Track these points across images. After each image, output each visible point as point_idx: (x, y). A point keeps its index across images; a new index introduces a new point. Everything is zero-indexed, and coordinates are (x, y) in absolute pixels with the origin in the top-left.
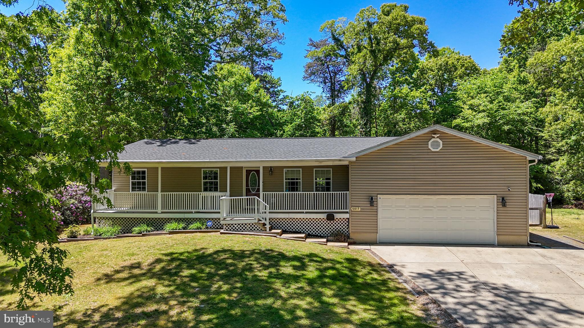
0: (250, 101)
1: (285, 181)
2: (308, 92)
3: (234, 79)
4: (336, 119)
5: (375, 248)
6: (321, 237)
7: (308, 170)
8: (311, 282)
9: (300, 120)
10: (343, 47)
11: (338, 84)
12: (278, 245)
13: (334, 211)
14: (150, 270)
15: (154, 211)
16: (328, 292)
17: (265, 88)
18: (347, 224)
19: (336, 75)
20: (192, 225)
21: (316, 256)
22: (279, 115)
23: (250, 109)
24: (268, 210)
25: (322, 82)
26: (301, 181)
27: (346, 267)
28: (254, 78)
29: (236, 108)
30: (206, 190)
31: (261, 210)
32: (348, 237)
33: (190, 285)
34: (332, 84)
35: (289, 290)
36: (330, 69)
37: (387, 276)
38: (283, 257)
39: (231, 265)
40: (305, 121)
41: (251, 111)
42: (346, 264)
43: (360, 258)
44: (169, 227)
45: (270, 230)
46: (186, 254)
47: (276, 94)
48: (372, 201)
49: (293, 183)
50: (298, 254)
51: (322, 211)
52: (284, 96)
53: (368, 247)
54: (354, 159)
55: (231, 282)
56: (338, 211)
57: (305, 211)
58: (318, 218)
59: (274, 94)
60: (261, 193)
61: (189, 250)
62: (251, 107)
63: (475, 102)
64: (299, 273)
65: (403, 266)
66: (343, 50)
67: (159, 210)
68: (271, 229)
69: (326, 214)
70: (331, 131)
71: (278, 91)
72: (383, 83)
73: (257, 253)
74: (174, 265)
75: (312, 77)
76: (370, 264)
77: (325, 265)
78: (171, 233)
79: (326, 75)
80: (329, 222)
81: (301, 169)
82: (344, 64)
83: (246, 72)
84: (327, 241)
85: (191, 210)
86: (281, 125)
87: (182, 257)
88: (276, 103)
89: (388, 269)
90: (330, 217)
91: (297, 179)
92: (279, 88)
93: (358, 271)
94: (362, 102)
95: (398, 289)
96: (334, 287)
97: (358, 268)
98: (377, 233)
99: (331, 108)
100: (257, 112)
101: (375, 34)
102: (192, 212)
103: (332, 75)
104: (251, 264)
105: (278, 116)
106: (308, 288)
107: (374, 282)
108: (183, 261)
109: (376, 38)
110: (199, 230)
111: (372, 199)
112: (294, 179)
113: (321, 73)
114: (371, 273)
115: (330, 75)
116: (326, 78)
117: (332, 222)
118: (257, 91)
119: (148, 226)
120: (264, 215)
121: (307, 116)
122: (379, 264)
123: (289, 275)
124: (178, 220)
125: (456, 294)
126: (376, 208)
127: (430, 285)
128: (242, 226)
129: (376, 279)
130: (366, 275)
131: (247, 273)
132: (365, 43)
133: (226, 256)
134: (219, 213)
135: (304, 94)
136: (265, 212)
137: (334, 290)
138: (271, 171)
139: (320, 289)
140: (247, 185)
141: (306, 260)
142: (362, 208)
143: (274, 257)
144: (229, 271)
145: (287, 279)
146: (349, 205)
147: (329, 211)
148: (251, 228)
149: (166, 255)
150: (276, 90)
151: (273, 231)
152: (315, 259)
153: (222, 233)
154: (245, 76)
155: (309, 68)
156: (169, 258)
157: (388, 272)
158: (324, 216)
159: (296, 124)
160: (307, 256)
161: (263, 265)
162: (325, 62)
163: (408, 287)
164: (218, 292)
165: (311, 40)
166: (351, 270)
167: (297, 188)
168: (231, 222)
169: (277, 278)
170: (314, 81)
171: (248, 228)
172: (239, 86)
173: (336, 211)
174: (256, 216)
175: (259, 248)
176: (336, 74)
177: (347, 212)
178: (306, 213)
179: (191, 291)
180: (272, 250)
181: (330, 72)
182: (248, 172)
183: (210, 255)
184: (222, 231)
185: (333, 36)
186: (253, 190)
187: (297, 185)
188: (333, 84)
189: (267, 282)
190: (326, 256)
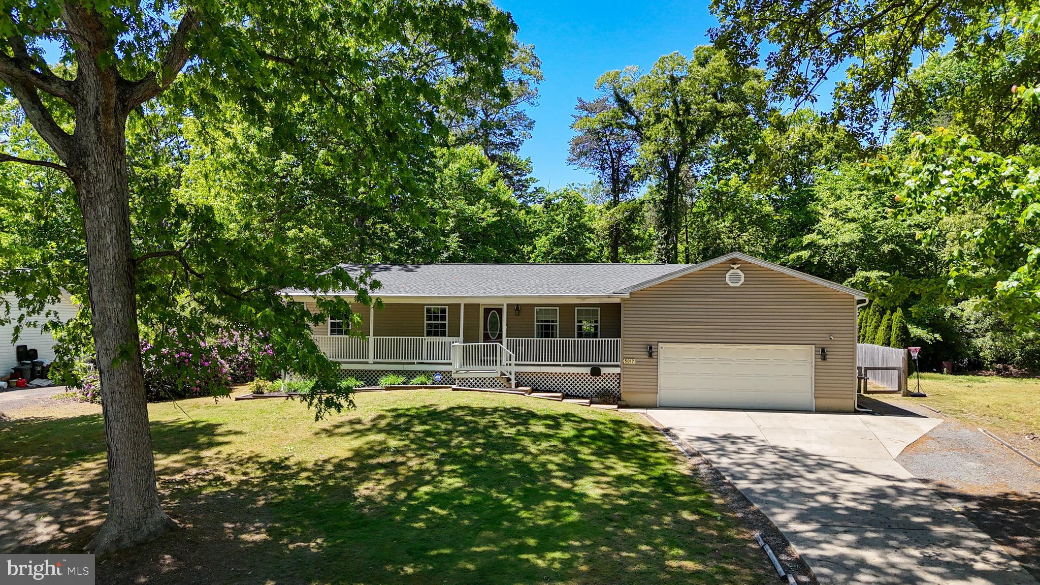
0: (482, 201)
1: (536, 323)
2: (573, 184)
3: (457, 166)
4: (621, 227)
5: (650, 412)
6: (583, 398)
7: (567, 309)
8: (565, 441)
9: (560, 229)
10: (632, 113)
11: (625, 172)
12: (527, 403)
13: (600, 363)
14: (374, 426)
15: (364, 360)
16: (586, 450)
17: (506, 176)
18: (618, 381)
19: (620, 156)
20: (415, 379)
21: (574, 416)
22: (527, 219)
23: (483, 213)
24: (513, 362)
25: (597, 168)
26: (558, 324)
27: (610, 428)
28: (490, 163)
29: (461, 211)
30: (429, 334)
31: (504, 362)
32: (619, 399)
33: (426, 440)
34: (613, 171)
35: (540, 447)
36: (612, 147)
37: (660, 438)
38: (532, 415)
39: (471, 422)
40: (568, 231)
41: (483, 216)
42: (611, 426)
43: (629, 421)
44: (384, 381)
45: (516, 387)
46: (415, 411)
47: (523, 186)
48: (651, 352)
49: (547, 327)
50: (552, 413)
51: (585, 363)
52: (535, 188)
53: (644, 411)
54: (627, 295)
55: (472, 438)
56: (606, 363)
57: (562, 363)
58: (580, 372)
59: (520, 187)
60: (505, 339)
61: (417, 406)
62: (485, 209)
63: (841, 204)
64: (551, 432)
65: (682, 430)
66: (633, 117)
67: (371, 359)
68: (517, 385)
69: (590, 368)
70: (612, 247)
71: (527, 181)
72: (701, 168)
73: (501, 411)
74: (402, 420)
75: (583, 159)
76: (641, 427)
77: (584, 425)
78: (387, 389)
79: (605, 156)
80: (593, 378)
81: (558, 308)
82: (634, 139)
83: (476, 154)
84: (591, 403)
85: (412, 361)
86: (530, 237)
87: (409, 413)
88: (523, 199)
89: (662, 432)
90: (596, 371)
91: (552, 321)
92: (528, 176)
93: (623, 432)
94: (662, 201)
95: (669, 451)
96: (593, 446)
97: (624, 429)
98: (657, 393)
99: (612, 210)
100: (493, 217)
101: (682, 95)
102: (413, 363)
103: (614, 157)
104: (495, 422)
105: (525, 221)
106: (562, 446)
107: (642, 443)
108: (413, 417)
109: (684, 102)
110: (423, 386)
111: (651, 348)
112: (548, 321)
113: (596, 152)
114: (640, 436)
115: (611, 155)
116: (604, 161)
117: (598, 378)
118: (493, 182)
119: (357, 379)
120: (509, 368)
121: (573, 223)
122: (653, 428)
123: (541, 434)
124: (397, 373)
125: (735, 456)
126: (656, 360)
127: (707, 446)
128: (480, 381)
129: (644, 441)
130: (634, 436)
131: (491, 430)
132: (667, 109)
133: (463, 413)
134: (451, 364)
135: (568, 188)
136: (510, 365)
137: (592, 449)
138: (517, 309)
139: (577, 448)
140: (485, 329)
141: (561, 420)
142: (638, 360)
143: (522, 415)
144: (469, 428)
145: (537, 438)
146: (620, 356)
147: (594, 363)
148: (491, 384)
149: (389, 411)
150: (523, 178)
151: (520, 388)
152: (572, 419)
153: (454, 390)
154: (475, 159)
155: (577, 145)
156: (394, 414)
157: (662, 435)
158: (587, 370)
159: (554, 237)
160: (563, 415)
161: (509, 423)
162: (602, 136)
163: (681, 449)
164: (459, 446)
165: (580, 100)
166: (616, 431)
167: (552, 333)
168: (466, 376)
169: (526, 436)
170: (586, 165)
171: (487, 384)
172: (465, 176)
173: (603, 363)
174: (498, 368)
175: (504, 405)
176: (620, 154)
177: (618, 366)
178: (564, 365)
179: (428, 445)
180: (519, 408)
181: (610, 151)
182: (487, 311)
183: (444, 412)
184: (454, 387)
185: (617, 95)
186: (494, 335)
187: (552, 329)
188: (615, 171)
189: (514, 439)
190: (586, 417)
